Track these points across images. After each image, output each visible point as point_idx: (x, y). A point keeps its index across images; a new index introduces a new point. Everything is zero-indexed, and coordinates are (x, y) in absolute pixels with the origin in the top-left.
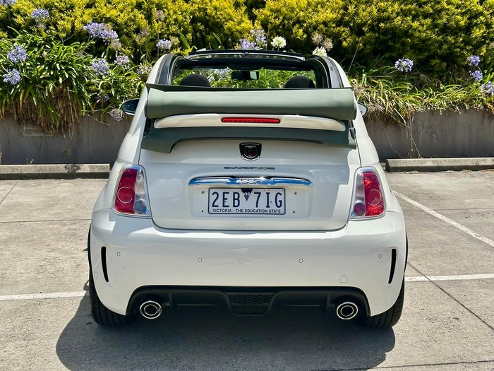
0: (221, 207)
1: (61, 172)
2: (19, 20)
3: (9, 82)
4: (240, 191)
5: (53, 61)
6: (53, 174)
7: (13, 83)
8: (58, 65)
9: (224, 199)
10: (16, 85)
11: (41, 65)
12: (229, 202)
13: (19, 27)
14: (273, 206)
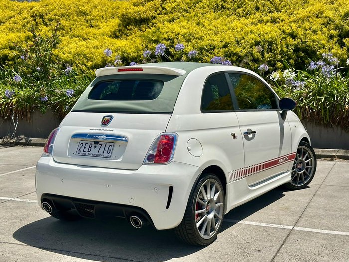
0: (82, 152)
4: (93, 143)
9: (85, 147)
12: (86, 149)
14: (106, 153)
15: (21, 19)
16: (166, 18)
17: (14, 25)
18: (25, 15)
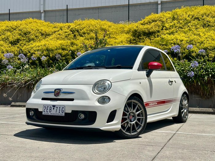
1: (210, 111)
2: (194, 54)
3: (189, 76)
5: (207, 68)
6: (207, 112)
7: (191, 76)
8: (209, 70)
10: (192, 77)
11: (202, 70)
13: (193, 57)
15: (63, 32)
16: (168, 31)
17: (59, 36)
18: (66, 30)
